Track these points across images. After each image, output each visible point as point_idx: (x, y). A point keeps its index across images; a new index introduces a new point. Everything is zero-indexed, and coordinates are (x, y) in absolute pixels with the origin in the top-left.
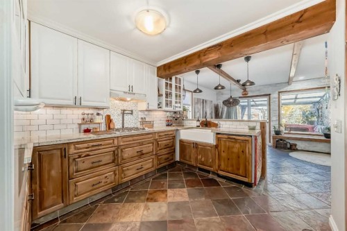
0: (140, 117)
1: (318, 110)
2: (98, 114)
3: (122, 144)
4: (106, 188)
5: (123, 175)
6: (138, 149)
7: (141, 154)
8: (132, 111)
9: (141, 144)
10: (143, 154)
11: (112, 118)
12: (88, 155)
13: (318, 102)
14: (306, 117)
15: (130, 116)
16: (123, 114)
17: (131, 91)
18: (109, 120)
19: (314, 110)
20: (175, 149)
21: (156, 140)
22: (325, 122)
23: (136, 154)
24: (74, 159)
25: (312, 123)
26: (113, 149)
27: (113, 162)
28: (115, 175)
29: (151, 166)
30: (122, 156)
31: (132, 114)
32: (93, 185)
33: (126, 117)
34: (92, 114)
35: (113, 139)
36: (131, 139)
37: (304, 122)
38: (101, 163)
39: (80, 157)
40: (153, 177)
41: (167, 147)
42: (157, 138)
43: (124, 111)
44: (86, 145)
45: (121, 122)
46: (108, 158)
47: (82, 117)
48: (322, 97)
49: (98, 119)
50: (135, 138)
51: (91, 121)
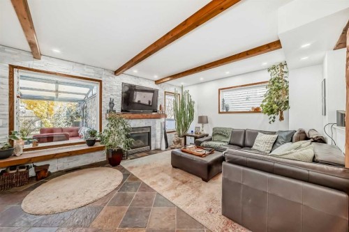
1: (83, 109)
13: (84, 101)
14: (71, 117)
19: (79, 109)
22: (89, 123)
25: (77, 124)
37: (69, 124)
48: (87, 95)
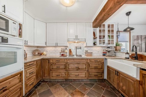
0: (85, 50)
2: (66, 49)
3: (68, 62)
4: (62, 78)
5: (69, 76)
6: (76, 65)
7: (78, 69)
8: (81, 47)
9: (79, 64)
10: (79, 69)
11: (72, 50)
12: (55, 64)
15: (80, 50)
16: (76, 49)
17: (77, 38)
18: (70, 51)
20: (103, 71)
21: (88, 63)
23: (75, 68)
24: (52, 64)
26: (65, 63)
27: (65, 69)
28: (66, 74)
29: (84, 76)
30: (68, 67)
31: (81, 49)
32: (57, 75)
33: (78, 50)
34: (64, 49)
35: (65, 59)
36: (72, 60)
38: (60, 68)
39: (53, 64)
40: (85, 83)
41: (96, 68)
42: (88, 62)
43: (76, 47)
44: (55, 60)
45: (75, 52)
46: (62, 67)
47: (61, 50)
49: (66, 51)
50: (75, 60)
51: (64, 52)
